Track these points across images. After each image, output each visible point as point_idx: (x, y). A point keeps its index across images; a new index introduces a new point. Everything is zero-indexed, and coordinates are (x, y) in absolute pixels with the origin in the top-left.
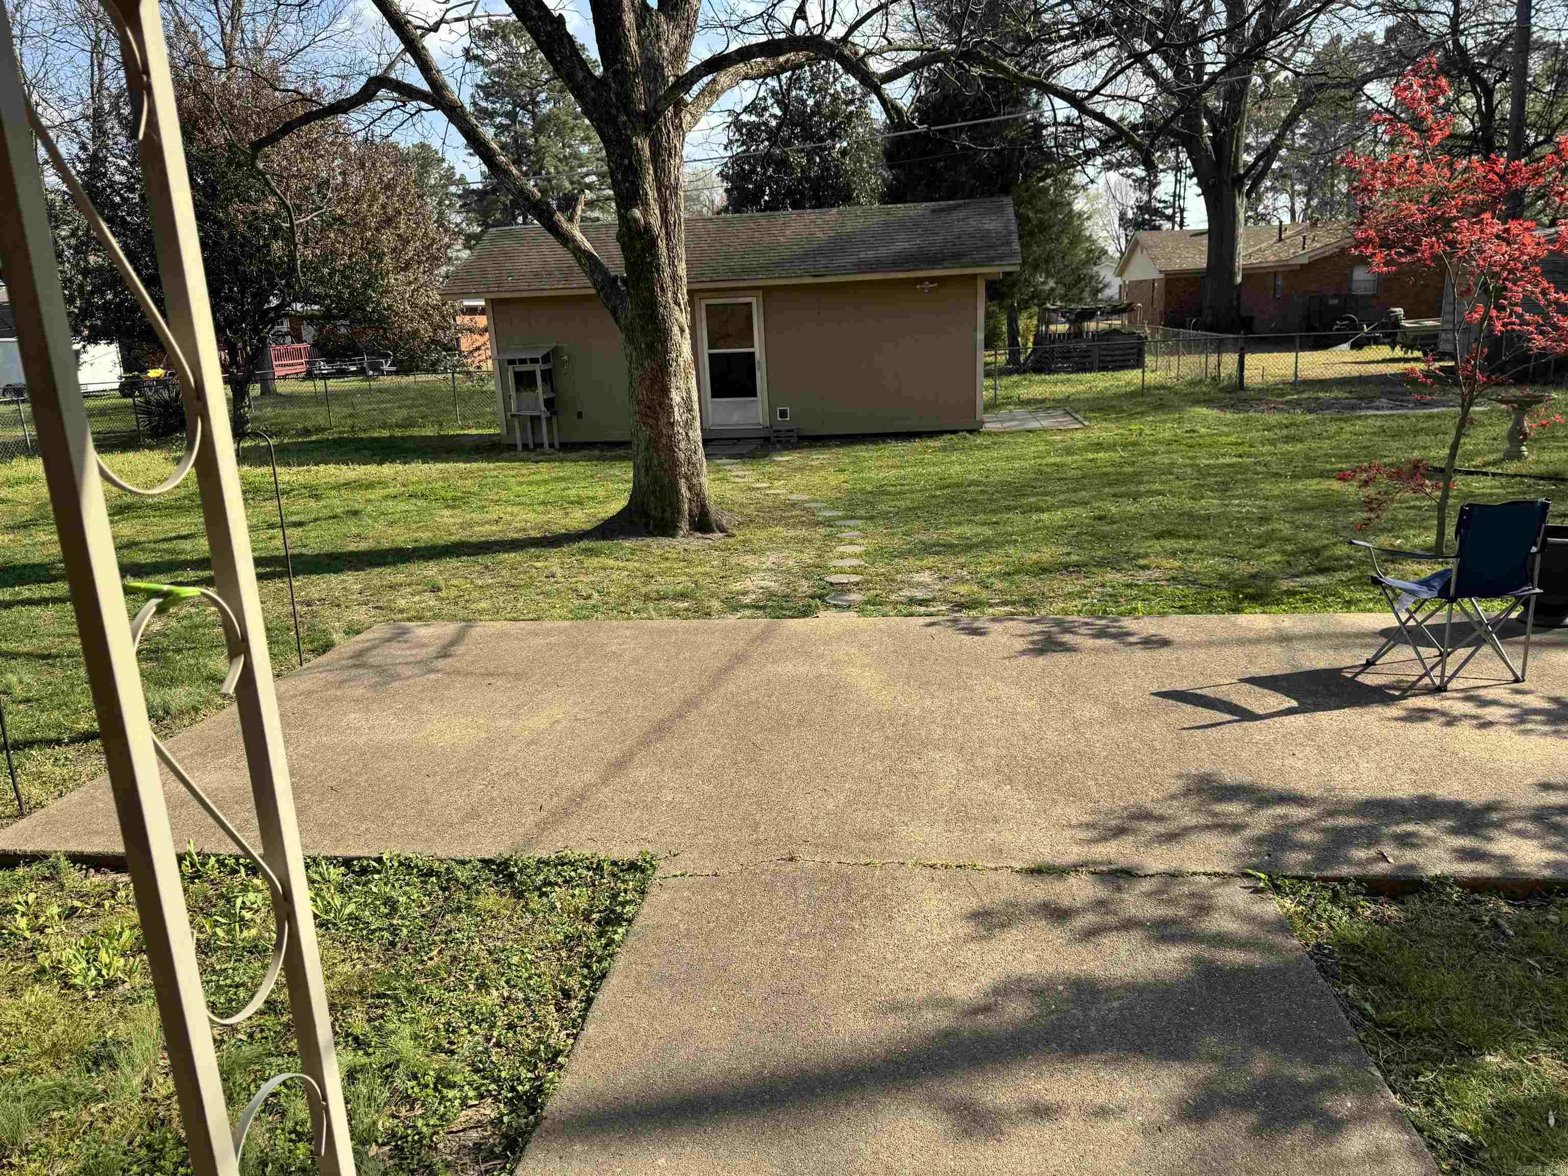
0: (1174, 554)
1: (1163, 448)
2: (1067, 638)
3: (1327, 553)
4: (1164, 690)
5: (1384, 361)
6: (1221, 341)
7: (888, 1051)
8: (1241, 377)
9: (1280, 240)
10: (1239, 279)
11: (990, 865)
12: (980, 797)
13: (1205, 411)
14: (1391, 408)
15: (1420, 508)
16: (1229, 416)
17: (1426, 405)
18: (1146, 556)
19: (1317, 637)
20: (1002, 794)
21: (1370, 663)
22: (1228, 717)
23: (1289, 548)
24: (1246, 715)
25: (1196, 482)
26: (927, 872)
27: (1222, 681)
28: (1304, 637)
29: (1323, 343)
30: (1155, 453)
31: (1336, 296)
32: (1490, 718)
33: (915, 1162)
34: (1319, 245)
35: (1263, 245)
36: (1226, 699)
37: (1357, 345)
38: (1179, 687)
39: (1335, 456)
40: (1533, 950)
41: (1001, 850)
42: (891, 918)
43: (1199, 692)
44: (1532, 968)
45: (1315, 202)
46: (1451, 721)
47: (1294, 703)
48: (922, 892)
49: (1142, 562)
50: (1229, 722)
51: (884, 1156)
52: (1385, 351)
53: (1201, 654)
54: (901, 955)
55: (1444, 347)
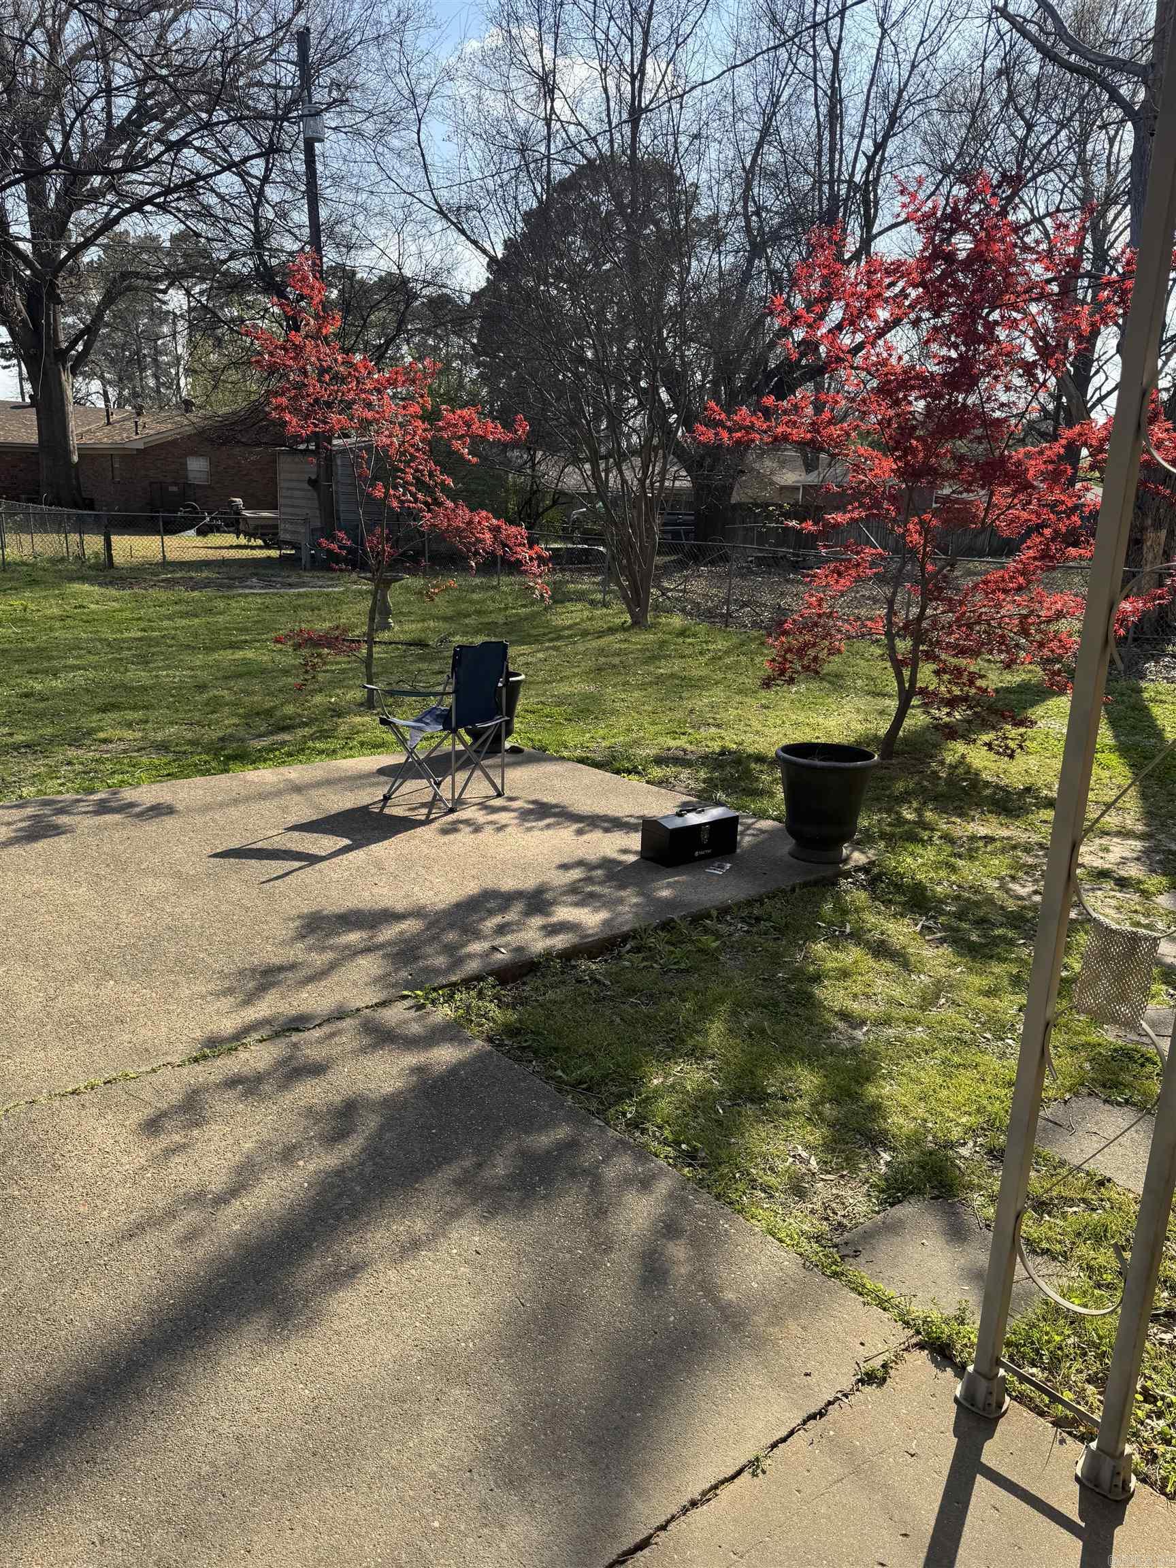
0: (129, 725)
1: (58, 624)
2: (63, 820)
3: (278, 713)
4: (218, 851)
5: (231, 547)
6: (80, 517)
7: (151, 1312)
8: (110, 556)
9: (109, 423)
10: (75, 458)
11: (143, 1069)
12: (86, 1002)
13: (86, 587)
14: (262, 588)
15: (333, 671)
16: (113, 592)
17: (291, 586)
18: (101, 729)
19: (328, 782)
20: (108, 991)
21: (386, 798)
22: (297, 864)
23: (241, 711)
24: (313, 859)
25: (110, 656)
26: (71, 1101)
27: (270, 833)
28: (318, 784)
29: (172, 528)
30: (51, 629)
31: (175, 484)
32: (504, 822)
33: (265, 1415)
34: (152, 432)
35: (93, 426)
36: (284, 848)
37: (202, 532)
38: (235, 844)
39: (235, 629)
40: (632, 991)
41: (147, 1050)
42: (57, 1168)
43: (254, 846)
44: (636, 1005)
45: (126, 392)
46: (477, 829)
47: (347, 842)
48: (79, 1124)
49: (102, 735)
50: (301, 868)
51: (224, 1427)
52: (231, 539)
53: (234, 812)
54: (99, 1202)
55: (284, 536)
